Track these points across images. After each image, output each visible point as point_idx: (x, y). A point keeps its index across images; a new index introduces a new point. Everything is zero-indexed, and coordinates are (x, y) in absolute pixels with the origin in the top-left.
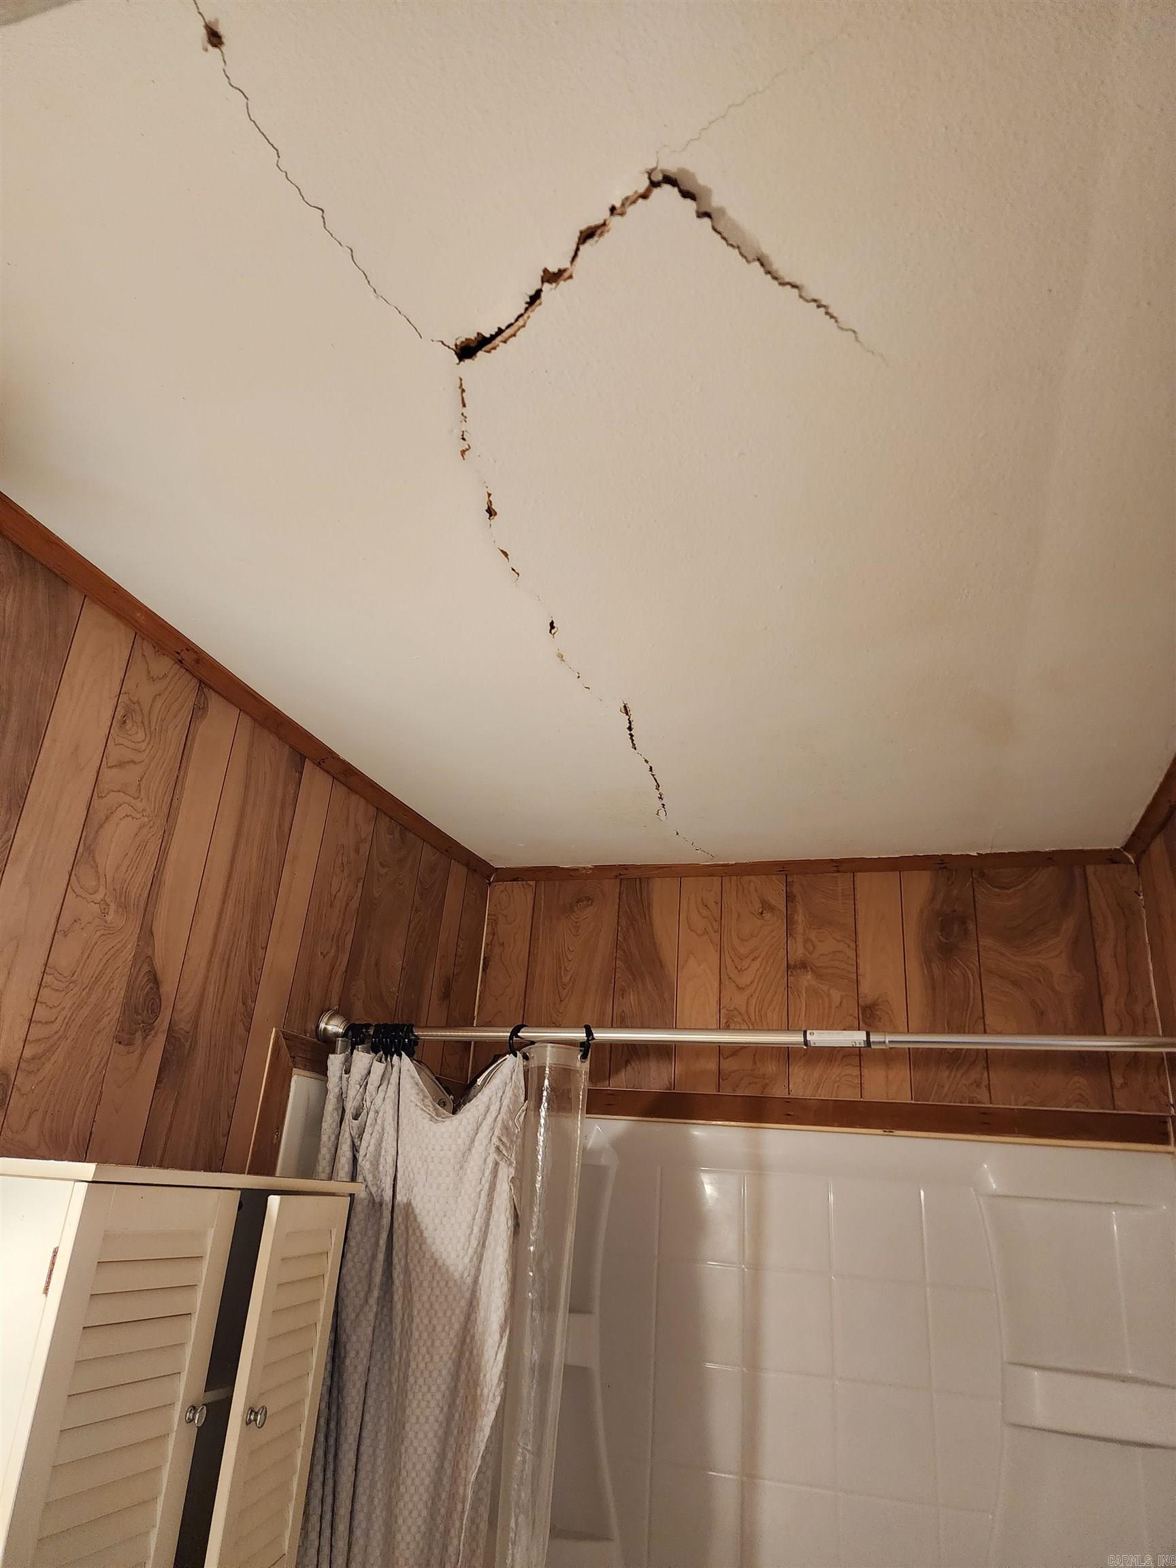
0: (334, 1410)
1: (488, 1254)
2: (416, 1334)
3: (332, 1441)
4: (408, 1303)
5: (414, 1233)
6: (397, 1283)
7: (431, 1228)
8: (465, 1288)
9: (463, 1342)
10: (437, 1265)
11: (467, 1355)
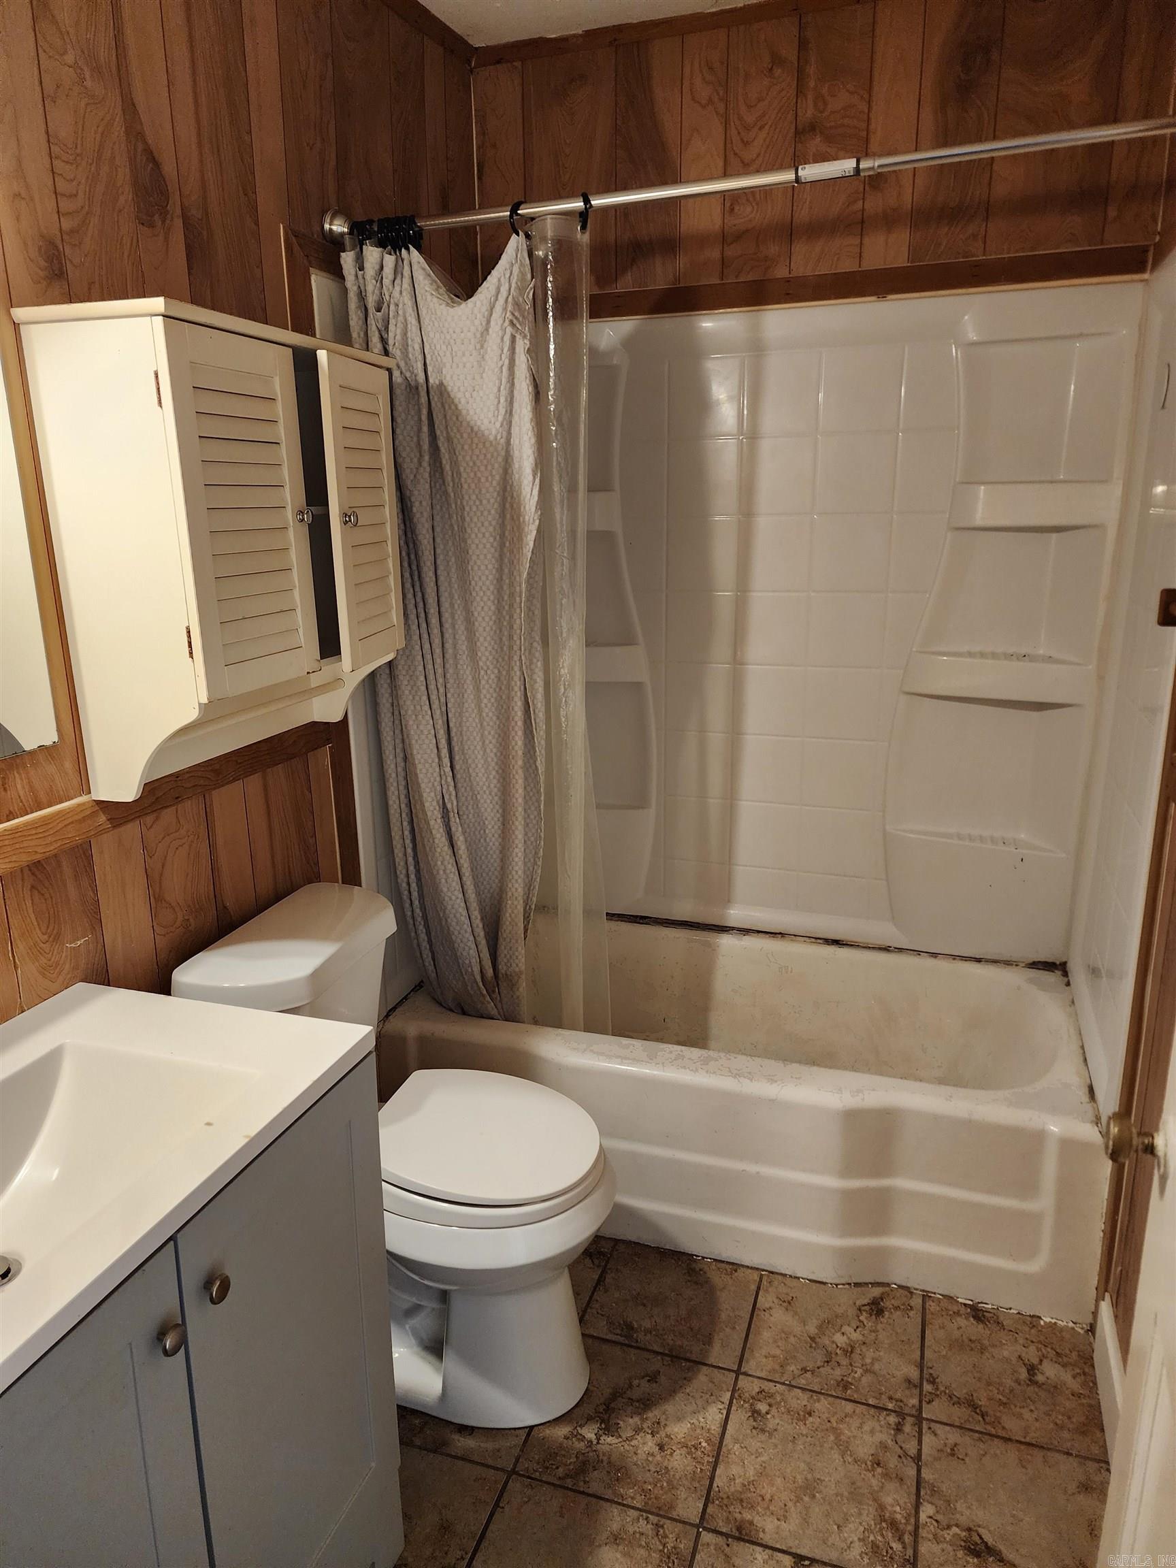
0: (411, 546)
1: (516, 419)
2: (465, 486)
3: (414, 567)
4: (455, 463)
5: (450, 408)
6: (443, 450)
7: (463, 401)
8: (500, 447)
9: (505, 490)
10: (474, 432)
11: (509, 498)
